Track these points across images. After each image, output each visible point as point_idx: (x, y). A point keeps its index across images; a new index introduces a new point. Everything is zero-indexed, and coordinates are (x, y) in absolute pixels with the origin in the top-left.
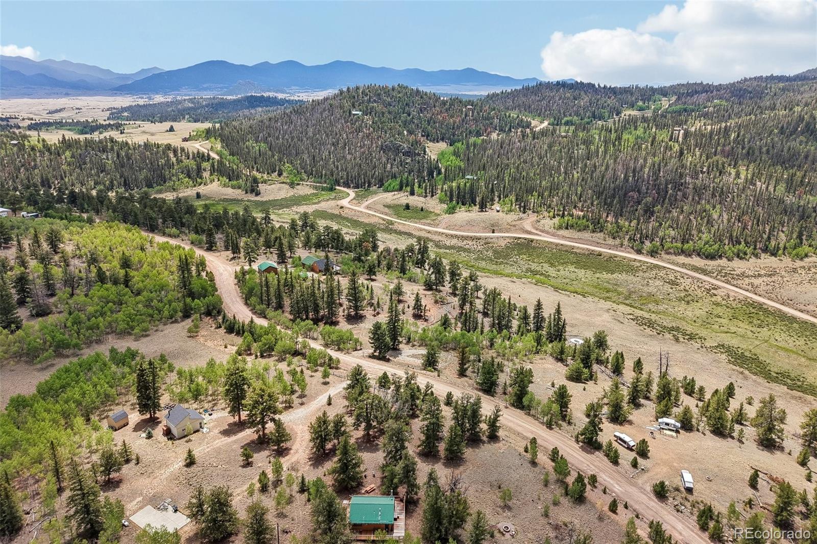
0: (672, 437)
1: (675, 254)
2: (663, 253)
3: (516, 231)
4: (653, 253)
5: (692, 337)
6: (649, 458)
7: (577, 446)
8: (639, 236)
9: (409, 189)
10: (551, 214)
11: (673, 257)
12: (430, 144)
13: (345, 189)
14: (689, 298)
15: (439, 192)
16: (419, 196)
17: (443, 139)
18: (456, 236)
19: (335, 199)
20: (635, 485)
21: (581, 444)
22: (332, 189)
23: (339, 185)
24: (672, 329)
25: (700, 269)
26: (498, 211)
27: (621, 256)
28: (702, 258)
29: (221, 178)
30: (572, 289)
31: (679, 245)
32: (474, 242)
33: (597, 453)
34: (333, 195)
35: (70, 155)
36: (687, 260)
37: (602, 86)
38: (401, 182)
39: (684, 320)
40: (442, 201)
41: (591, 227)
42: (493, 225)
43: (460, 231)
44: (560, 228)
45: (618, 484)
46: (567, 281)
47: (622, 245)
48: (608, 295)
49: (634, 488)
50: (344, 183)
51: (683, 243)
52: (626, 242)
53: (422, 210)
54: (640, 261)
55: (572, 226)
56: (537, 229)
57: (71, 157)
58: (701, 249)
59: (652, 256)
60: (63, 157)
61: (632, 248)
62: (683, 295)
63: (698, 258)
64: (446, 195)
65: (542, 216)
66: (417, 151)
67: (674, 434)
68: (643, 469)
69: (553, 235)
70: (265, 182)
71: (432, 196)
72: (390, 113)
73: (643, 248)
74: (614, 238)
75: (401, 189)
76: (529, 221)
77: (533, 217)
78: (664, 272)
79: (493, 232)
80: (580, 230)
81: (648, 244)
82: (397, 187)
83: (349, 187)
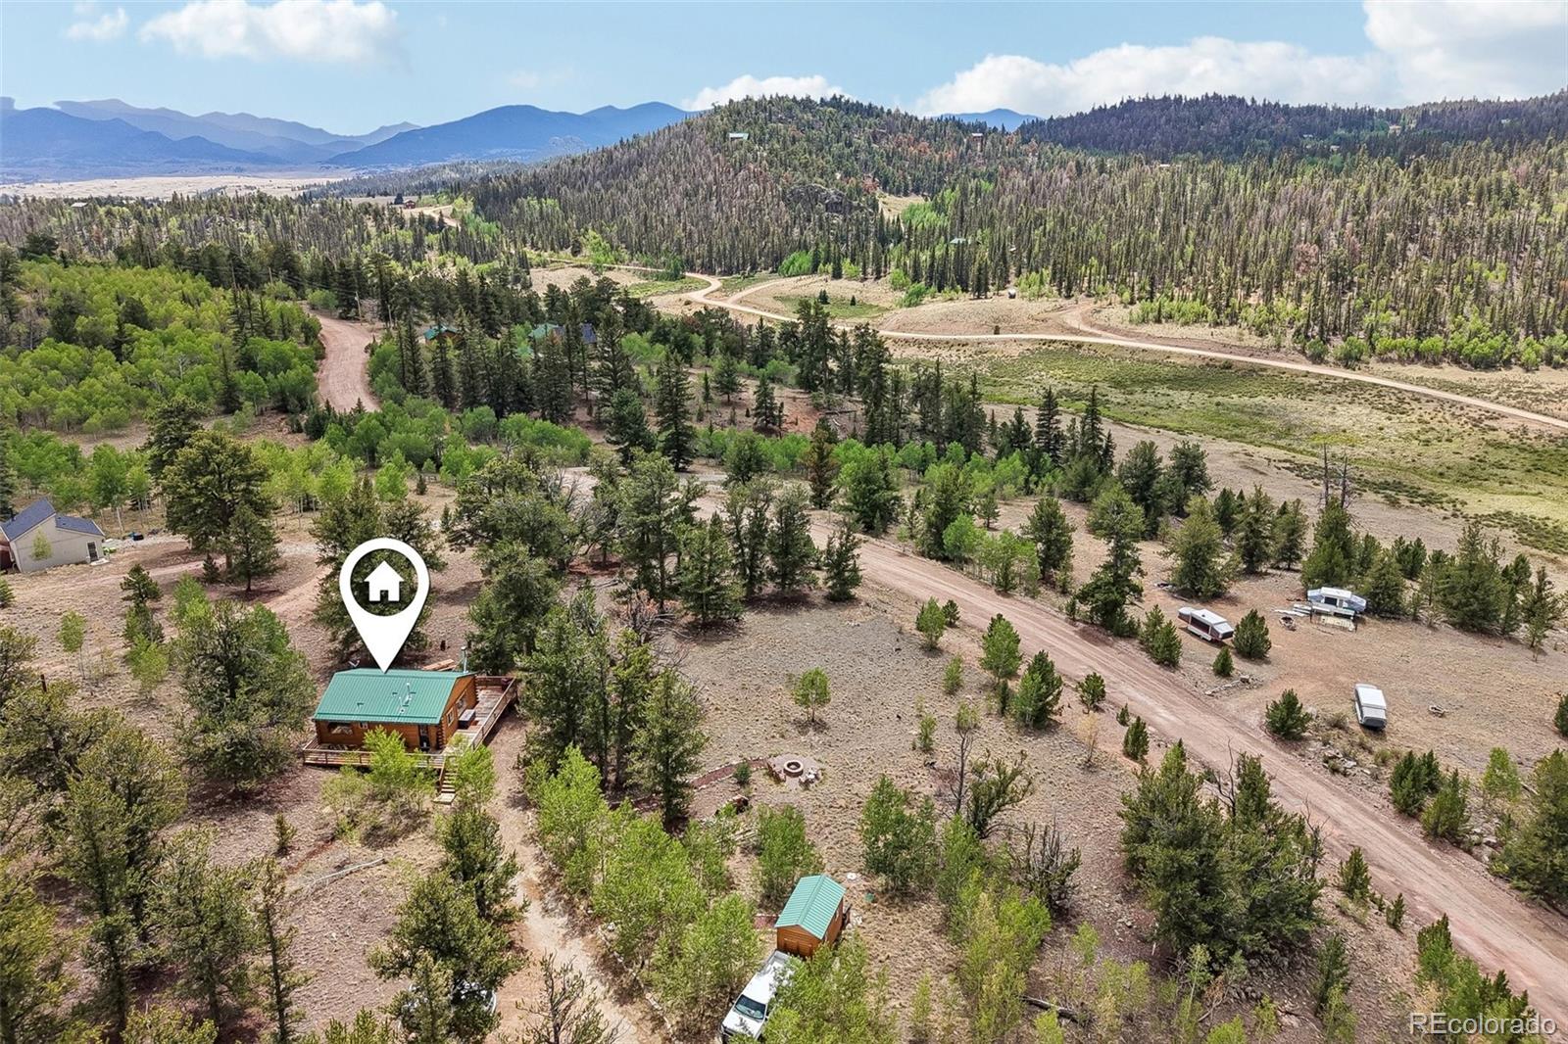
0: (1344, 629)
1: (1401, 360)
2: (1373, 360)
3: (1047, 330)
4: (1349, 360)
5: (1429, 500)
6: (1268, 663)
7: (1069, 630)
8: (1317, 328)
9: (830, 267)
10: (1127, 295)
11: (1397, 368)
12: (891, 199)
13: (705, 278)
14: (1430, 435)
15: (892, 269)
16: (850, 279)
17: (917, 191)
18: (917, 343)
19: (681, 291)
20: (1218, 713)
21: (1081, 625)
22: (675, 276)
23: (693, 270)
24: (1386, 485)
25: (1460, 386)
26: (1012, 297)
27: (1275, 368)
28: (1463, 368)
29: (458, 259)
30: (1157, 422)
31: (1411, 341)
32: (953, 352)
33: (1122, 643)
34: (678, 285)
35: (177, 225)
36: (1431, 373)
37: (1260, 102)
38: (816, 254)
39: (1415, 472)
40: (896, 286)
41: (1211, 314)
42: (997, 320)
43: (927, 332)
44: (1144, 321)
45: (1167, 708)
46: (1148, 409)
47: (1278, 347)
48: (1237, 431)
49: (1213, 719)
50: (702, 265)
51: (1419, 335)
52: (1288, 341)
53: (853, 302)
54: (1319, 376)
55: (1170, 317)
56: (1092, 326)
57: (180, 228)
58: (1461, 347)
59: (1347, 367)
60: (164, 229)
61: (1303, 352)
62: (1414, 429)
63: (1455, 369)
64: (906, 274)
65: (1105, 303)
66: (855, 203)
67: (1349, 624)
68: (1244, 681)
69: (1127, 335)
70: (544, 265)
71: (878, 278)
72: (808, 140)
73: (1326, 351)
74: (1261, 335)
75: (814, 270)
76: (1076, 312)
77: (1086, 305)
78: (1374, 392)
79: (997, 332)
80: (1186, 323)
81: (1338, 344)
82: (807, 266)
83: (712, 273)
